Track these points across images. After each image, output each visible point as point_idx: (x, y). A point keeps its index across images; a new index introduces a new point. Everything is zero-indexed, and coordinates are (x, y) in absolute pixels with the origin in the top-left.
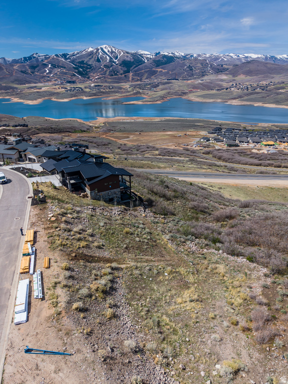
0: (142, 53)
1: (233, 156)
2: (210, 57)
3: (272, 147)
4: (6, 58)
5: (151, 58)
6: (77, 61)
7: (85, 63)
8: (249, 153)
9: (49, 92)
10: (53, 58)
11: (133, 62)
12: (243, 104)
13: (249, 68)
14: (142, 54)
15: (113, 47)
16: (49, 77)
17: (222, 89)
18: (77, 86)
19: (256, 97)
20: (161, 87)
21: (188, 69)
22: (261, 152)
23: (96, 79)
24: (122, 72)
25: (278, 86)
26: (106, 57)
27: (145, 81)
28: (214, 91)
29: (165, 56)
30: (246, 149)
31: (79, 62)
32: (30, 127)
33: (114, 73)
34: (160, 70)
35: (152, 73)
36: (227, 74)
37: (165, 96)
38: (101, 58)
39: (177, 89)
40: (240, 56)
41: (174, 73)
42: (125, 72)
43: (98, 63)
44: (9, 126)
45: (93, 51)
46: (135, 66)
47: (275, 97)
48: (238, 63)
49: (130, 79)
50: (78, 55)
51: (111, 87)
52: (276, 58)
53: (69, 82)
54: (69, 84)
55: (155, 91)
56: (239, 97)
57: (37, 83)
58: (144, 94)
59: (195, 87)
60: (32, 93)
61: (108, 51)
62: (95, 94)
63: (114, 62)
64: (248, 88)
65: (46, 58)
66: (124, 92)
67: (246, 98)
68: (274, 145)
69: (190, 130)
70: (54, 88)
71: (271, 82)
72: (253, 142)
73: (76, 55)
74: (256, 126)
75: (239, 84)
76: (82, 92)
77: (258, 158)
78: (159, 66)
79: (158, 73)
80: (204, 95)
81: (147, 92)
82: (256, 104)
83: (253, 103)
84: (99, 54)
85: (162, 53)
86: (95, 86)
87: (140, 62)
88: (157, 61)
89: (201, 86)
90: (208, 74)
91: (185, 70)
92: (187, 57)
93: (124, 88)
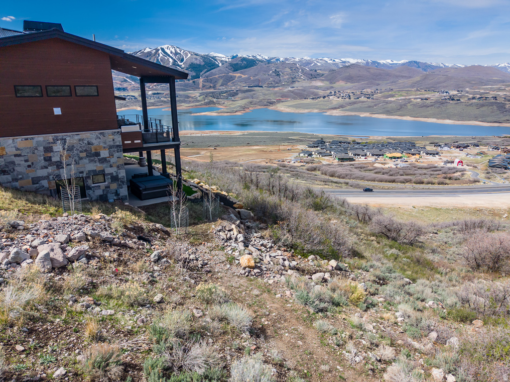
0: (215, 55)
1: (351, 171)
2: (300, 61)
3: (399, 160)
5: (226, 62)
8: (371, 168)
11: (204, 65)
12: (346, 114)
13: (348, 73)
14: (216, 57)
15: (177, 47)
17: (319, 98)
18: (128, 94)
19: (361, 106)
20: (240, 95)
21: (274, 74)
22: (387, 166)
23: (155, 85)
25: (386, 93)
26: (168, 59)
27: (220, 88)
28: (309, 100)
29: (244, 59)
30: (365, 163)
34: (239, 75)
35: (229, 79)
36: (323, 80)
37: (246, 107)
38: (161, 60)
39: (262, 98)
40: (336, 60)
41: (257, 79)
42: (194, 77)
45: (150, 52)
46: (206, 70)
47: (385, 106)
48: (335, 68)
49: (201, 85)
52: (379, 63)
53: (118, 89)
55: (233, 101)
56: (341, 107)
61: (171, 52)
62: (152, 104)
63: (179, 65)
66: (193, 102)
67: (348, 107)
68: (401, 157)
69: (283, 144)
71: (377, 90)
72: (373, 155)
75: (339, 91)
76: (135, 101)
77: (387, 173)
78: (237, 70)
79: (236, 79)
80: (296, 104)
81: (223, 102)
82: (363, 115)
83: (359, 113)
84: (159, 56)
85: (239, 55)
86: (153, 94)
87: (213, 66)
88: (235, 65)
89: (292, 94)
90: (300, 80)
91: (271, 75)
92: (272, 61)
93: (192, 97)
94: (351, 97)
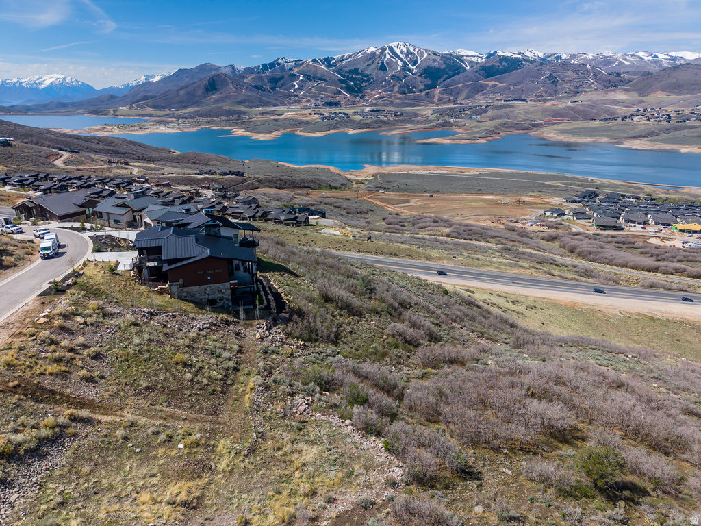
0: (462, 54)
2: (595, 59)
4: (236, 66)
5: (477, 63)
6: (346, 69)
7: (359, 73)
9: (293, 120)
10: (308, 66)
11: (444, 69)
12: (656, 147)
13: (675, 78)
14: (463, 56)
15: (411, 45)
16: (297, 96)
17: (614, 119)
18: (341, 111)
19: (686, 134)
20: (490, 113)
21: (548, 81)
23: (375, 99)
24: (421, 87)
26: (397, 61)
27: (463, 102)
28: (597, 122)
29: (504, 59)
31: (350, 72)
32: (246, 176)
33: (408, 88)
34: (493, 82)
35: (477, 89)
36: (627, 91)
37: (496, 131)
38: (387, 63)
39: (522, 117)
40: (660, 56)
41: (519, 89)
42: (428, 87)
43: (382, 72)
44: (214, 173)
45: (375, 52)
46: (446, 76)
48: (654, 69)
49: (436, 99)
50: (349, 60)
51: (399, 113)
53: (329, 104)
54: (328, 108)
55: (478, 121)
56: (650, 134)
57: (278, 105)
58: (456, 126)
59: (559, 115)
60: (266, 121)
61: (402, 52)
62: (368, 126)
63: (410, 70)
64: (669, 117)
65: (297, 65)
66: (422, 123)
67: (664, 136)
69: (530, 193)
70: (303, 114)
72: (657, 224)
73: (347, 59)
74: (677, 192)
75: (652, 109)
76: (347, 121)
78: (491, 76)
79: (488, 89)
80: (574, 129)
81: (463, 123)
82: (685, 150)
83: (679, 146)
84: (385, 57)
85: (500, 53)
86: (371, 111)
87: (457, 69)
88: (489, 68)
89: (572, 112)
90: (588, 90)
91: (542, 83)
92: (548, 59)
93: (422, 116)
94: (672, 118)
